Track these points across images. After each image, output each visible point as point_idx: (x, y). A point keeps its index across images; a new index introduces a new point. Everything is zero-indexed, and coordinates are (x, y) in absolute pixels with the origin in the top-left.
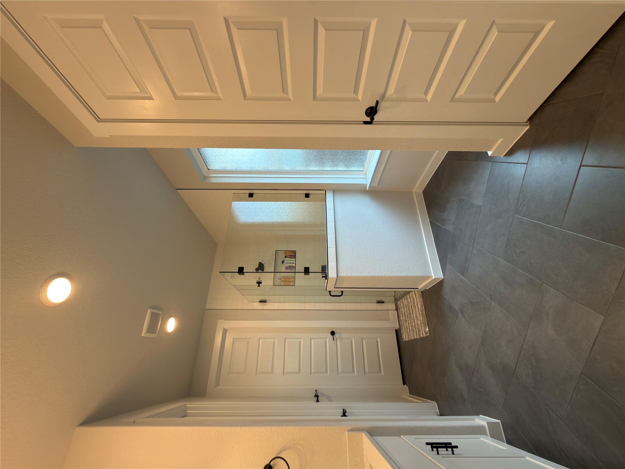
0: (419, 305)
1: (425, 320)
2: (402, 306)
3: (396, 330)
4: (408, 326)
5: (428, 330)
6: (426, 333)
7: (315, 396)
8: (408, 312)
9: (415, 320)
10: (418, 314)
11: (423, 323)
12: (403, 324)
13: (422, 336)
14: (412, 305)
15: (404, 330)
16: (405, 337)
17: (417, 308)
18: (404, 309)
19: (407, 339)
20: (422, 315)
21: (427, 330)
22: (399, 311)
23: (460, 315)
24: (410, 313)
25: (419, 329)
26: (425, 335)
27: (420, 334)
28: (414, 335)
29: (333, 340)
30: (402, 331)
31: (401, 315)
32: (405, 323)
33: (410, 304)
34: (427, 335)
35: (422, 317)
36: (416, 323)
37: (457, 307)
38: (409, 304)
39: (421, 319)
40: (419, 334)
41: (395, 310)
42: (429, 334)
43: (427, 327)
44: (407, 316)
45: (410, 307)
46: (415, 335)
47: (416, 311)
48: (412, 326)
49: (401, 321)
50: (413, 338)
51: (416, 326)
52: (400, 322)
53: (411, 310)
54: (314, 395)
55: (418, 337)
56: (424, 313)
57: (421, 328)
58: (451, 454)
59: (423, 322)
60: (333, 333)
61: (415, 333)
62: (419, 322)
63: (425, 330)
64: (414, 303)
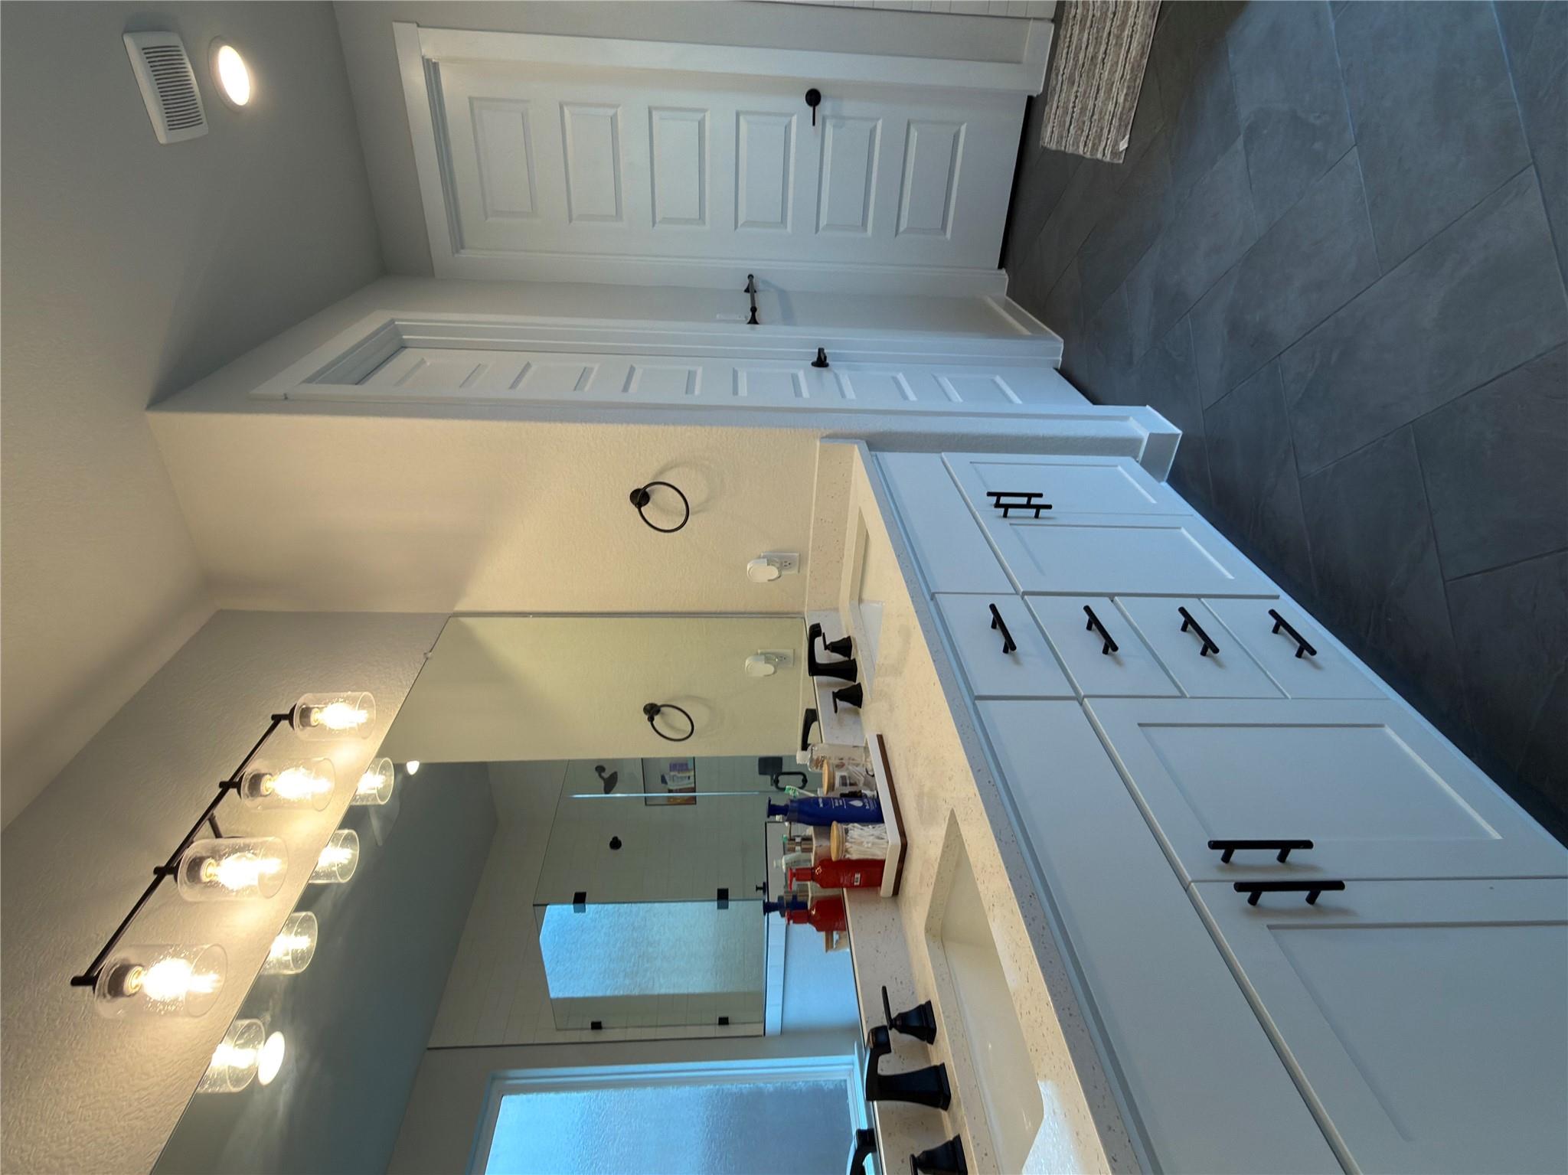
0: (1135, 44)
1: (1130, 109)
2: (1079, 17)
3: (1030, 99)
4: (1071, 105)
5: (1126, 146)
6: (1115, 153)
7: (747, 290)
8: (1091, 49)
9: (1102, 93)
10: (1118, 75)
11: (1120, 119)
12: (1058, 89)
13: (1099, 156)
14: (1115, 31)
15: (1053, 111)
16: (1050, 137)
17: (1123, 52)
18: (1081, 31)
19: (1053, 146)
20: (1129, 87)
21: (1123, 145)
22: (1062, 33)
23: (1239, 143)
24: (1094, 58)
25: (1102, 130)
26: (1108, 159)
27: (1097, 150)
28: (1076, 143)
29: (814, 124)
30: (1047, 109)
31: (1065, 51)
32: (1065, 87)
33: (1108, 24)
34: (1116, 161)
35: (1126, 95)
36: (1099, 103)
37: (1245, 112)
38: (1105, 22)
39: (1121, 100)
40: (1095, 148)
41: (1053, 21)
42: (1121, 161)
43: (1127, 137)
44: (1081, 62)
45: (1105, 35)
46: (1081, 148)
47: (1117, 63)
48: (1083, 110)
49: (1057, 75)
50: (1070, 150)
51: (1096, 117)
52: (1053, 75)
53: (1103, 49)
54: (745, 288)
55: (1088, 155)
56: (1139, 82)
57: (1106, 131)
58: (1030, 518)
59: (1121, 113)
60: (813, 98)
61: (1083, 138)
62: (1111, 107)
63: (1116, 143)
64: (1124, 23)
